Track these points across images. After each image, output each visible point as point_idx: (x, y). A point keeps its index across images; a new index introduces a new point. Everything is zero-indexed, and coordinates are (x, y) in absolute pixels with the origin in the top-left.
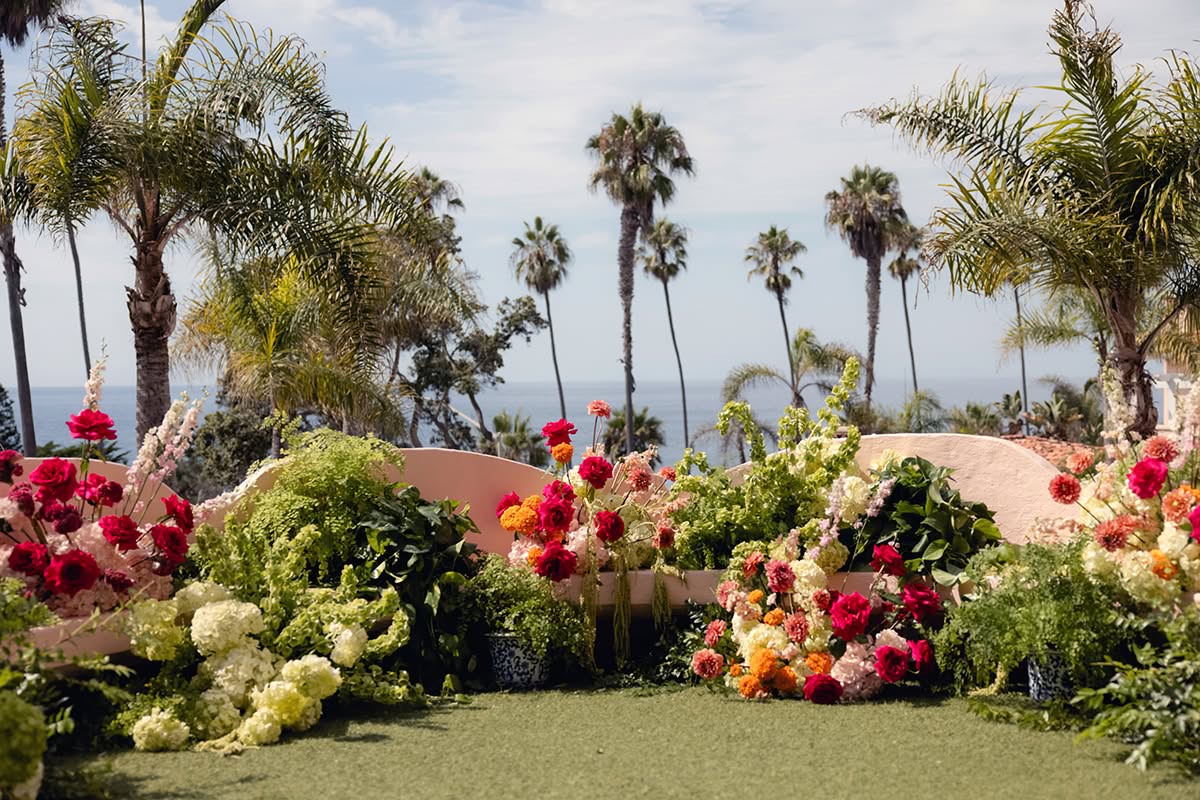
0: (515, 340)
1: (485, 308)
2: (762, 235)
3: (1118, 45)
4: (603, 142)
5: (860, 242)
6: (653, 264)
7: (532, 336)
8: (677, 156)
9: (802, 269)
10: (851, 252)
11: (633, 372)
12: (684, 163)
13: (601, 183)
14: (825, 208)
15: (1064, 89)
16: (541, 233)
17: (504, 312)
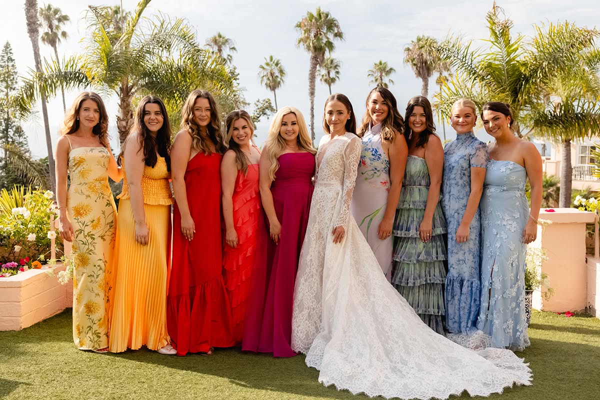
0: (262, 118)
1: (249, 104)
2: (375, 64)
3: (512, 25)
4: (302, 24)
5: (419, 72)
6: (325, 77)
7: (270, 117)
8: (336, 32)
9: (393, 80)
10: (415, 76)
11: (314, 130)
12: (339, 35)
13: (302, 43)
14: (404, 55)
15: (490, 41)
16: (272, 63)
17: (257, 106)
